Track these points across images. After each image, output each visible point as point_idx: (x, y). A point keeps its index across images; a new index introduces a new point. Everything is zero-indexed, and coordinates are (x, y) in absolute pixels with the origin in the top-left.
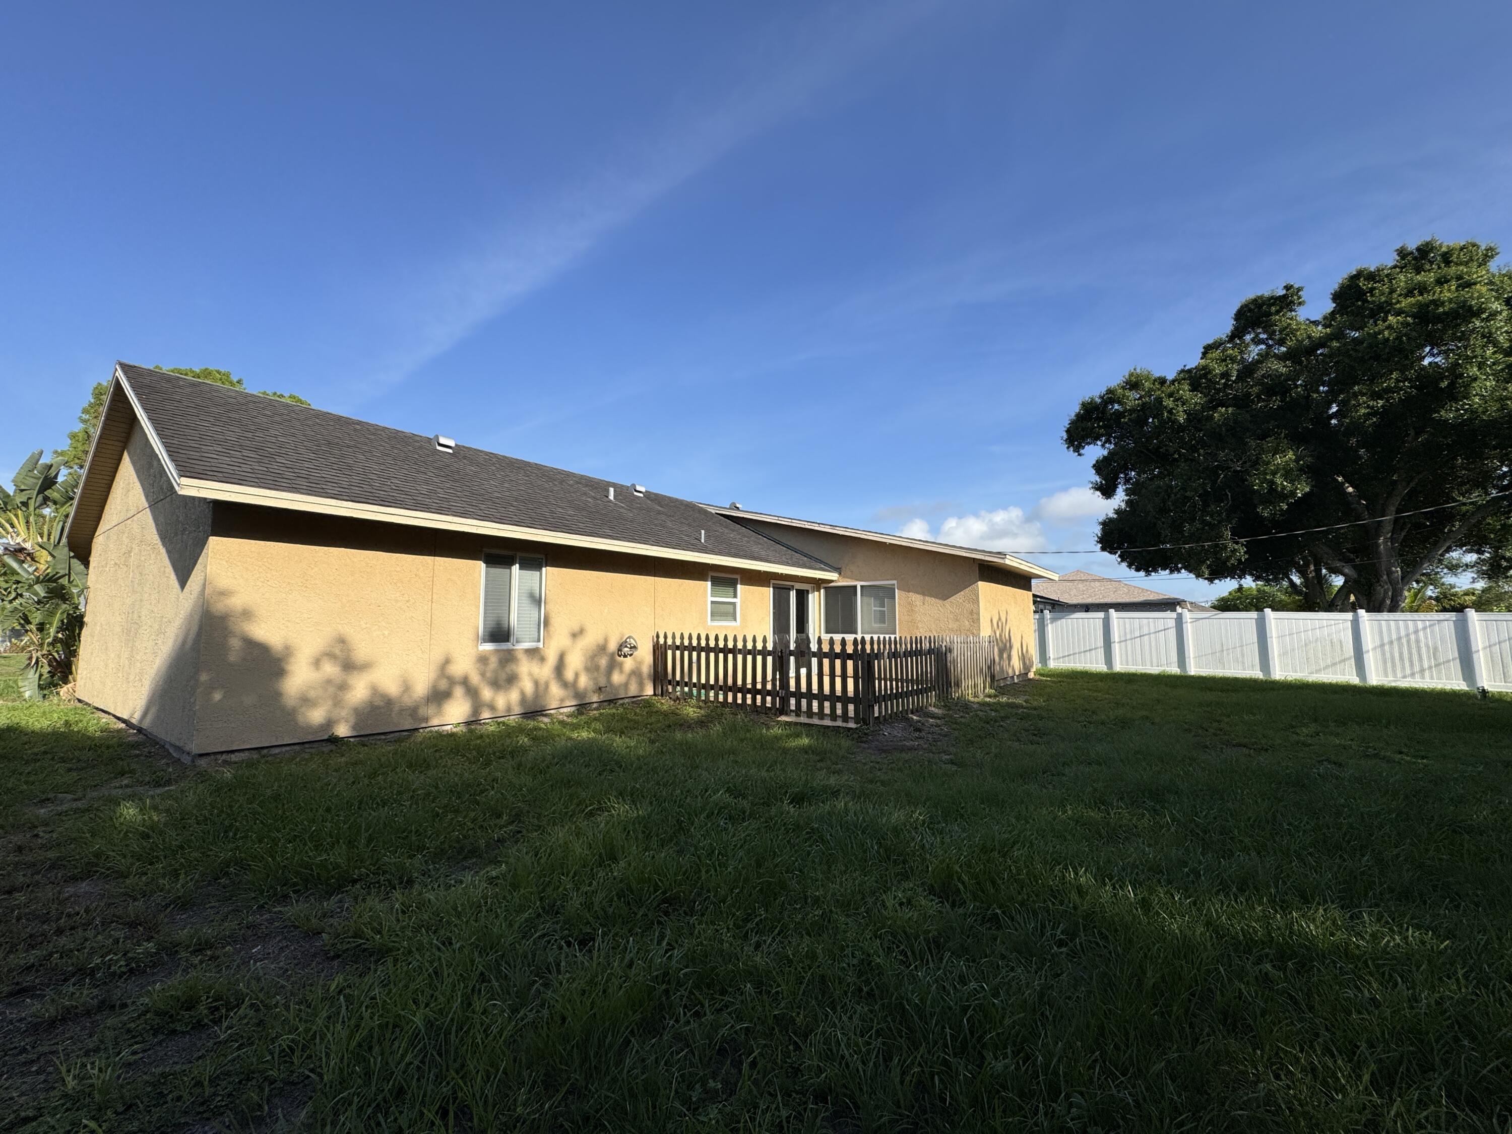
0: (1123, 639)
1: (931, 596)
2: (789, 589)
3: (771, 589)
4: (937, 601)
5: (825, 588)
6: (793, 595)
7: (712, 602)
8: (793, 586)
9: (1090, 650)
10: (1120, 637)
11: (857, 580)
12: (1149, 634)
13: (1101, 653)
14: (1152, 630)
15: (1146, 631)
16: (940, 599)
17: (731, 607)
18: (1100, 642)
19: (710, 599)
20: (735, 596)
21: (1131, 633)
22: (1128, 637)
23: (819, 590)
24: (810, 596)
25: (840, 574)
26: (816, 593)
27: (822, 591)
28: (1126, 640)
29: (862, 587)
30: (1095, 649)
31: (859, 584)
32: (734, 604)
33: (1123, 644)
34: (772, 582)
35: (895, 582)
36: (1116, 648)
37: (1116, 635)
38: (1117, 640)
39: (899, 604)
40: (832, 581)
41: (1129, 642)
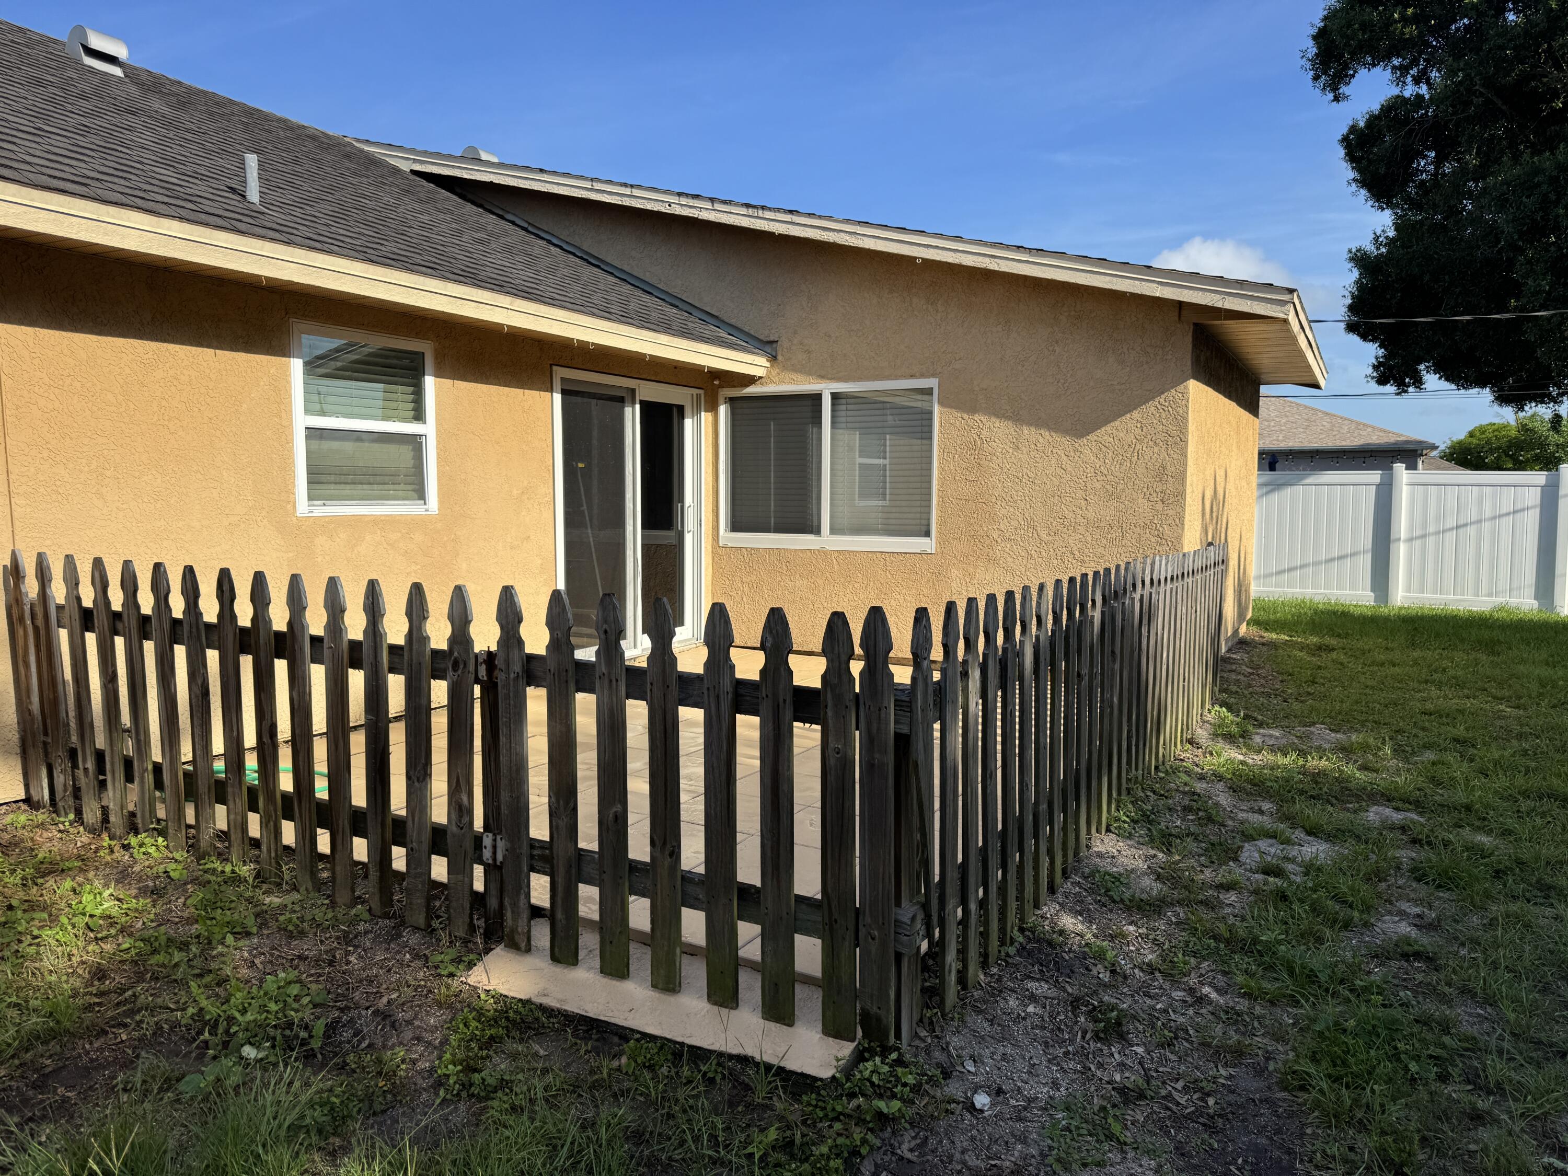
0: (1418, 533)
1: (1039, 423)
2: (620, 400)
3: (558, 398)
4: (1057, 437)
5: (732, 400)
6: (632, 418)
7: (313, 433)
8: (633, 391)
9: (1340, 558)
10: (1411, 527)
11: (822, 377)
12: (1479, 521)
13: (1365, 562)
14: (1488, 513)
15: (1472, 515)
16: (1066, 432)
17: (406, 452)
18: (1365, 539)
19: (301, 421)
20: (419, 415)
21: (1438, 519)
22: (1431, 529)
23: (713, 407)
24: (688, 423)
25: (773, 358)
26: (706, 417)
27: (723, 410)
28: (1423, 536)
29: (835, 397)
30: (1353, 554)
31: (826, 389)
32: (415, 442)
33: (1418, 543)
34: (560, 373)
35: (932, 383)
36: (1401, 554)
37: (1402, 525)
38: (1403, 535)
39: (943, 450)
40: (750, 380)
41: (1431, 541)
